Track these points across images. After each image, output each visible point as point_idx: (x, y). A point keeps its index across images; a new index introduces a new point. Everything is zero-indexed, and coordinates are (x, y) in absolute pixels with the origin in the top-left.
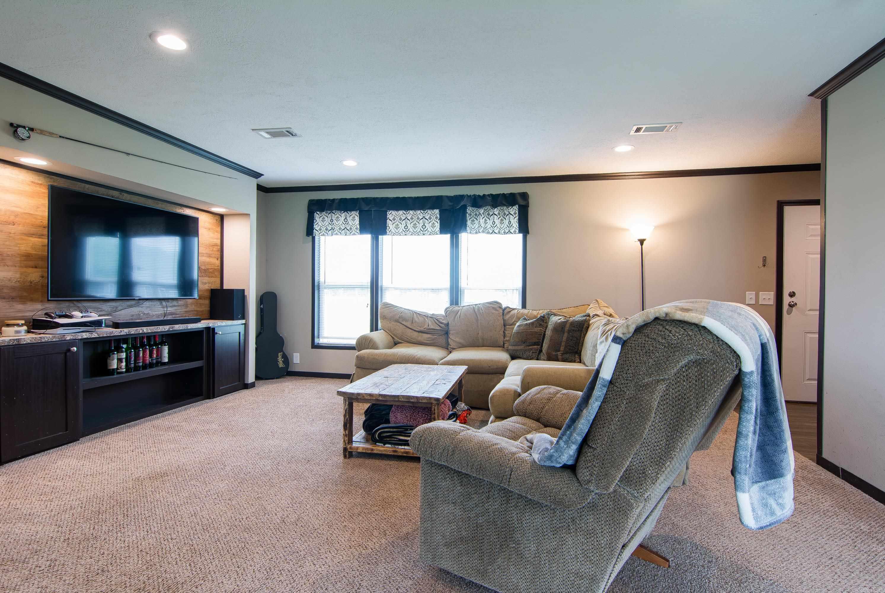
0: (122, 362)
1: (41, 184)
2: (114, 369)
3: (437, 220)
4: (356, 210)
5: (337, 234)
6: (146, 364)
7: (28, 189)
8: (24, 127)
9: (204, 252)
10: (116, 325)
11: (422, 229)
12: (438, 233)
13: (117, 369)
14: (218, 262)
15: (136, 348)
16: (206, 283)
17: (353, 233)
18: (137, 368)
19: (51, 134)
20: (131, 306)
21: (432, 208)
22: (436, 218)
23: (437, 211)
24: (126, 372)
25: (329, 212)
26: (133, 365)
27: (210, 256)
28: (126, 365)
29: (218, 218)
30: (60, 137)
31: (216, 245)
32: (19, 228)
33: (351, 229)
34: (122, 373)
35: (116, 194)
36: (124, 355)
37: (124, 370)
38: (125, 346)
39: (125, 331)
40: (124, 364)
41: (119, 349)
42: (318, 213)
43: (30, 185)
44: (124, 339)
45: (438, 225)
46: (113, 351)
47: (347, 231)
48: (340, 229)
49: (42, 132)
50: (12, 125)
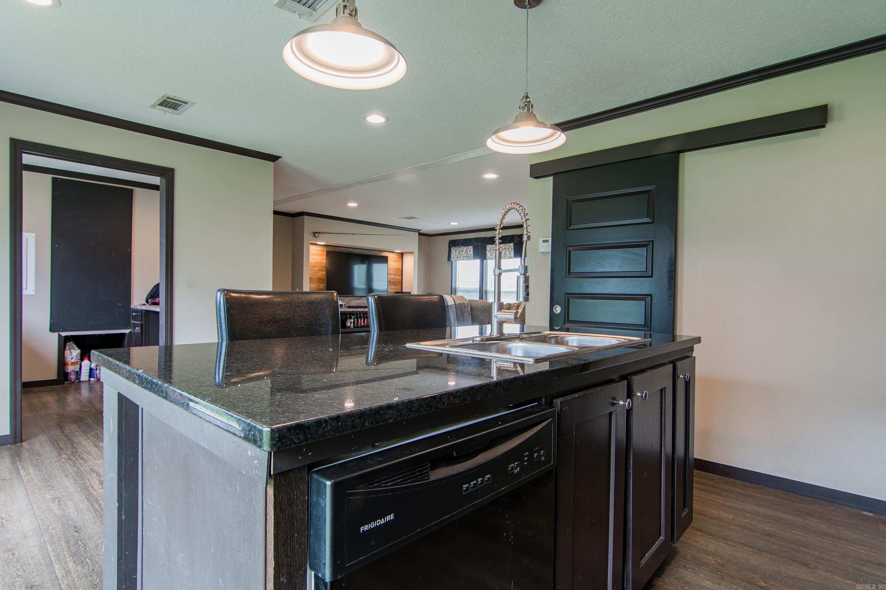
0: (351, 323)
1: (324, 250)
2: (348, 326)
3: (512, 250)
4: (471, 246)
5: (461, 260)
6: (362, 326)
7: (320, 253)
8: (317, 233)
9: (392, 273)
10: (349, 307)
11: (504, 256)
12: (513, 257)
13: (350, 326)
14: (400, 278)
15: (357, 318)
16: (392, 289)
17: (470, 259)
18: (357, 327)
19: (326, 233)
20: (357, 299)
21: (509, 242)
22: (512, 248)
23: (512, 244)
24: (353, 328)
25: (459, 247)
26: (356, 326)
27: (395, 275)
28: (353, 325)
29: (401, 255)
30: (329, 233)
31: (399, 269)
32: (317, 268)
33: (469, 256)
34: (352, 328)
35: (351, 250)
36: (352, 321)
37: (353, 327)
38: (353, 317)
39: (351, 310)
40: (352, 324)
41: (350, 318)
42: (453, 247)
43: (321, 251)
44: (352, 314)
45: (513, 253)
46: (348, 318)
47: (468, 258)
48: (457, 257)
49: (323, 233)
50: (314, 233)
